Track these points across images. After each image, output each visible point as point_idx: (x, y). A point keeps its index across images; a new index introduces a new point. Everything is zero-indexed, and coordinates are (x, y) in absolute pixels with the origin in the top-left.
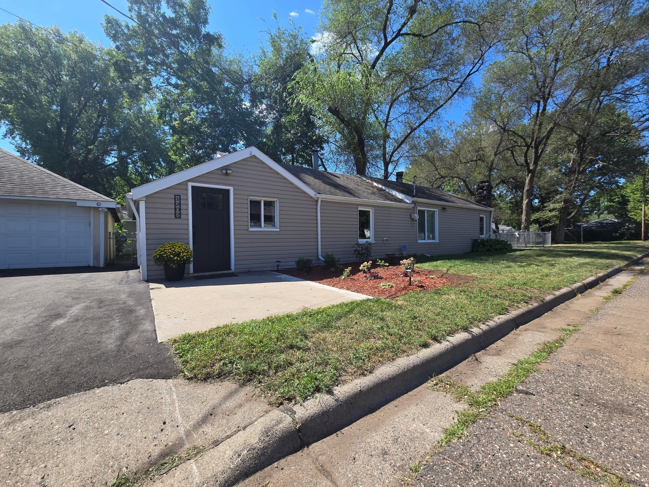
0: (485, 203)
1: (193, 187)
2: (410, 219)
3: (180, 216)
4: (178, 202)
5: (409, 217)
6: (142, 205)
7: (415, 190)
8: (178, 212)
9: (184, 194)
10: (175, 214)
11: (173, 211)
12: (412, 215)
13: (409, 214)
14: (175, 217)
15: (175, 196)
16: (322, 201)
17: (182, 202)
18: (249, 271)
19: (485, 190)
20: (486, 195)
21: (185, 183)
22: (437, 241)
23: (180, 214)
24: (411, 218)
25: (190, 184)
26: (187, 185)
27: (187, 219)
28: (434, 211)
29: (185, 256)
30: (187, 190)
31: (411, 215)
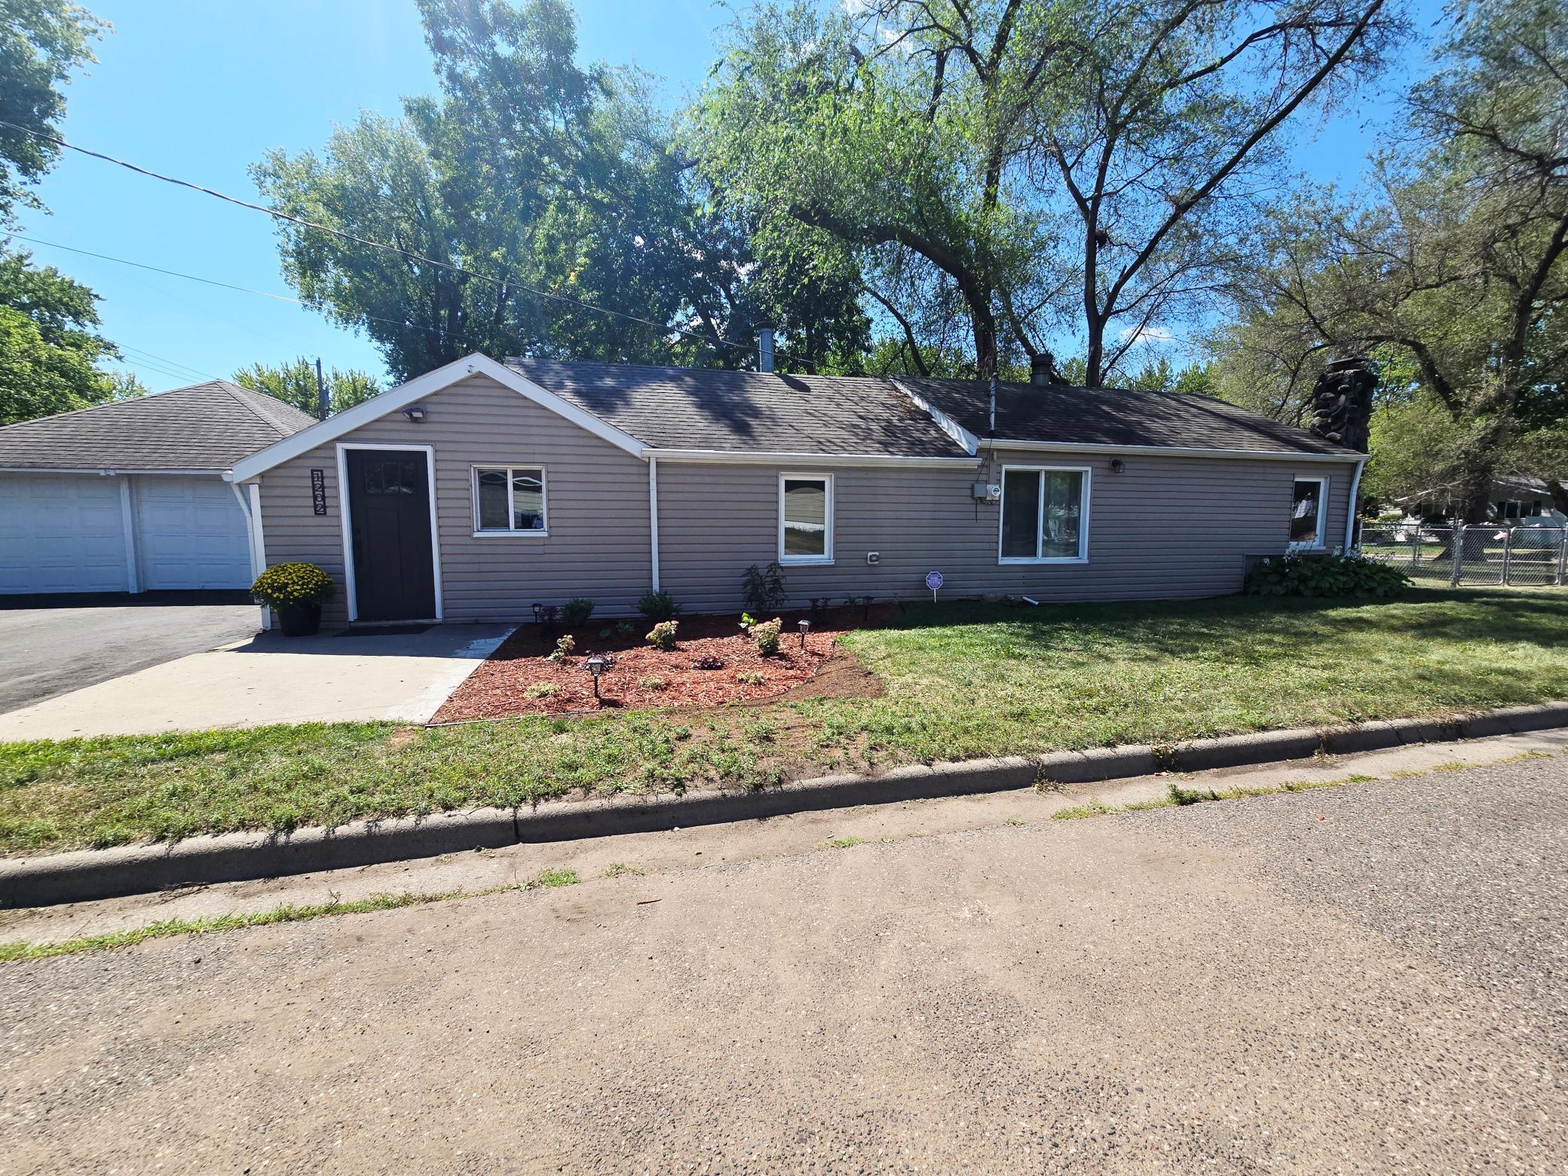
0: (1338, 436)
1: (349, 453)
2: (969, 500)
3: (325, 511)
4: (318, 483)
5: (968, 492)
6: (254, 492)
7: (993, 415)
8: (320, 502)
9: (331, 468)
10: (315, 506)
11: (311, 502)
12: (978, 487)
13: (968, 485)
14: (316, 513)
15: (312, 471)
16: (658, 464)
17: (326, 482)
18: (477, 623)
19: (1344, 391)
20: (1345, 409)
21: (330, 445)
22: (1084, 559)
23: (324, 507)
24: (972, 496)
25: (341, 447)
26: (334, 449)
27: (339, 517)
28: (1080, 474)
29: (296, 590)
30: (334, 458)
31: (972, 488)
